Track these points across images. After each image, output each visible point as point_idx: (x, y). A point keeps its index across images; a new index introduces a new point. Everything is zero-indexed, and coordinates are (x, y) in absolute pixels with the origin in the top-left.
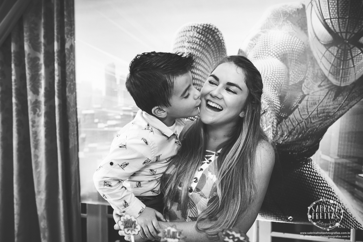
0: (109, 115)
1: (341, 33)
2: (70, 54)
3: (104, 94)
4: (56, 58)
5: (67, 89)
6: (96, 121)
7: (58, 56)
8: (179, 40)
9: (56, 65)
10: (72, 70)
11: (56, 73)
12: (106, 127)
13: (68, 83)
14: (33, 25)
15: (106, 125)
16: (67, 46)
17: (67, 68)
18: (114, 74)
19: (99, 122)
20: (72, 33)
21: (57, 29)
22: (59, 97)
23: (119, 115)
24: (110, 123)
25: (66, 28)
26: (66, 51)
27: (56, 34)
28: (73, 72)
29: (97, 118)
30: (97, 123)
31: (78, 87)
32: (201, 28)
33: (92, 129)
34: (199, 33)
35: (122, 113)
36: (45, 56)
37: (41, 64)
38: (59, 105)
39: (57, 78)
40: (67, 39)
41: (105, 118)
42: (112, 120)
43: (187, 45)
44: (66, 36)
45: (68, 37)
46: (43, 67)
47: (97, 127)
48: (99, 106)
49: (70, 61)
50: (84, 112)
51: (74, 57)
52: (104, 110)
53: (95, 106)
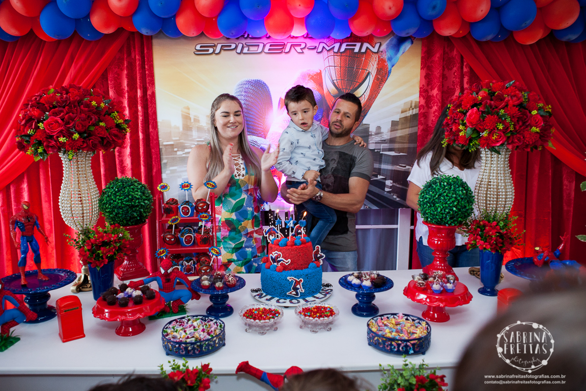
0: (186, 145)
1: (343, 89)
2: (151, 99)
3: (181, 129)
4: (139, 102)
5: (150, 126)
6: (176, 149)
7: (141, 100)
8: (238, 90)
9: (140, 108)
10: (154, 111)
11: (140, 114)
12: (184, 154)
13: (151, 122)
14: (116, 76)
15: (184, 152)
16: (149, 93)
17: (150, 110)
18: (189, 114)
19: (178, 151)
20: (152, 83)
21: (140, 80)
22: (142, 133)
23: (194, 144)
24: (186, 151)
25: (147, 79)
26: (148, 97)
27: (138, 83)
28: (155, 113)
29: (176, 148)
30: (176, 151)
31: (159, 124)
32: (254, 82)
33: (173, 156)
34: (252, 86)
35: (196, 144)
36: (128, 101)
37: (125, 107)
38: (143, 139)
39: (140, 118)
40: (150, 88)
41: (183, 147)
42: (189, 148)
43: (243, 93)
44: (148, 85)
45: (150, 86)
46: (127, 108)
47: (176, 155)
48: (178, 138)
49: (152, 104)
50: (165, 143)
51: (155, 101)
52: (181, 141)
53: (174, 139)
